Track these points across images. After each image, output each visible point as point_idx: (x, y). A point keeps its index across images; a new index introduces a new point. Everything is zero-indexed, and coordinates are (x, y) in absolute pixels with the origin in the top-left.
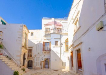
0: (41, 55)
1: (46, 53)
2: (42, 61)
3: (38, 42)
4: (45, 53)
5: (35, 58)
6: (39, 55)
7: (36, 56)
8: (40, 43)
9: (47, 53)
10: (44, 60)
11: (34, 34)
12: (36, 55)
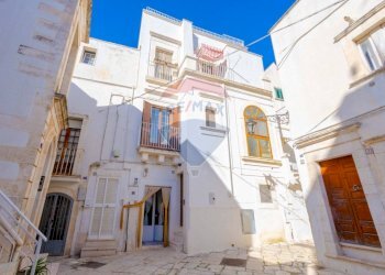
0: (127, 166)
1: (157, 156)
2: (129, 199)
3: (117, 101)
4: (150, 155)
5: (92, 184)
6: (114, 165)
7: (99, 171)
8: (126, 107)
9: (161, 159)
10: (140, 196)
11: (99, 59)
12: (98, 165)
